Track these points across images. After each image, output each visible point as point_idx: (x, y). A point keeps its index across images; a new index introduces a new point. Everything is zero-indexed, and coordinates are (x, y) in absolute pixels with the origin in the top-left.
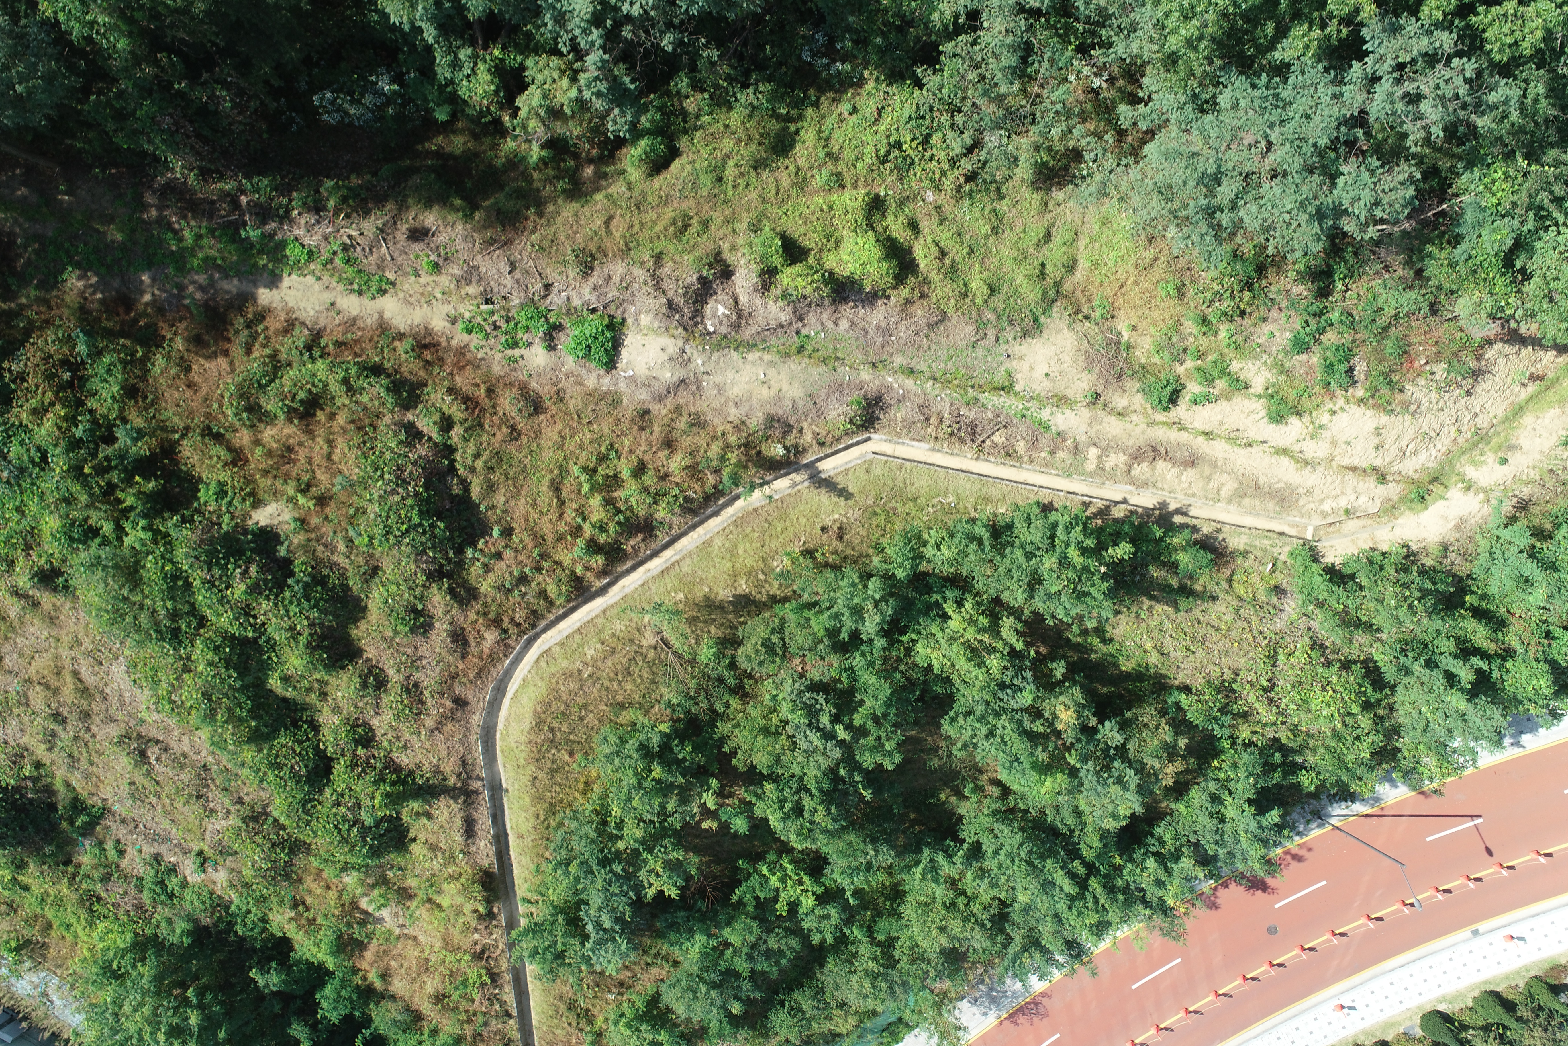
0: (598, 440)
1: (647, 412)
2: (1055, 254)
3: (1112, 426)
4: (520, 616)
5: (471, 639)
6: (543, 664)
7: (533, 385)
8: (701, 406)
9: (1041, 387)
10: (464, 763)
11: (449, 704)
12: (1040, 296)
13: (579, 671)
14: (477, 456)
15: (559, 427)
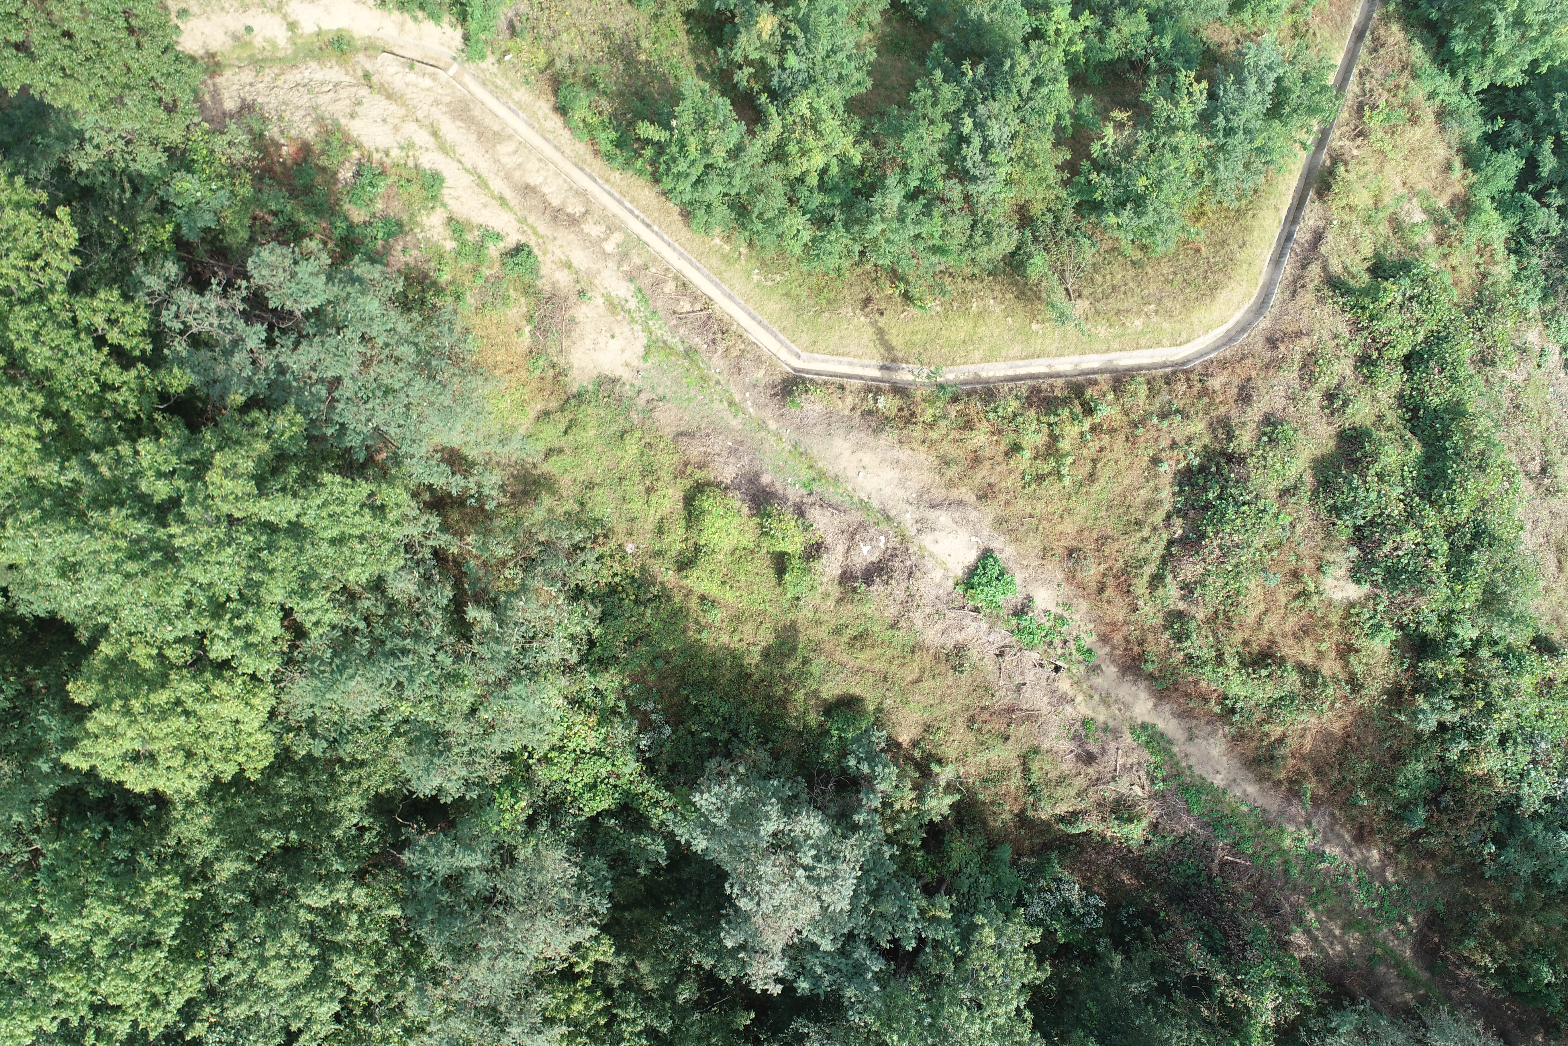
0: (1033, 497)
1: (979, 498)
2: (551, 434)
3: (581, 258)
4: (1182, 387)
5: (1235, 391)
6: (1184, 336)
7: (1060, 576)
8: (928, 478)
9: (623, 330)
10: (1294, 293)
11: (1282, 348)
12: (583, 407)
13: (1156, 312)
14: (1145, 540)
15: (1060, 528)
